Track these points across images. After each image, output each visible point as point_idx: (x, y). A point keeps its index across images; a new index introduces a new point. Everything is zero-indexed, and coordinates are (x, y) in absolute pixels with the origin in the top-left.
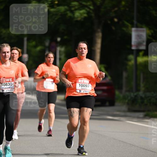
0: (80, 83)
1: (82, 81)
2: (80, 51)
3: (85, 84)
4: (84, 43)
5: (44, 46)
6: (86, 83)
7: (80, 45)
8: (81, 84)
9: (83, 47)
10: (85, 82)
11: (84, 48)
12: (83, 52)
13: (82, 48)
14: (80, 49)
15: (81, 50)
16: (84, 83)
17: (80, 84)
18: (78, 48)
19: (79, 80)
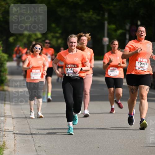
0: (139, 61)
1: (141, 60)
3: (144, 63)
6: (145, 61)
7: (140, 29)
8: (140, 62)
11: (143, 31)
12: (142, 34)
13: (141, 31)
14: (140, 32)
15: (140, 33)
16: (143, 62)
17: (139, 63)
18: (138, 31)
19: (139, 59)
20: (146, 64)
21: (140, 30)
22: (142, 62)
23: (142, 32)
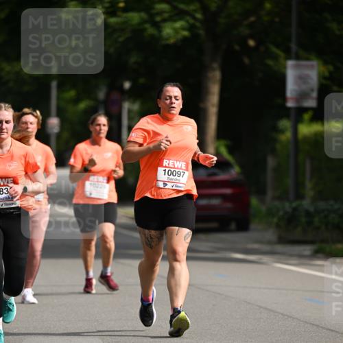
0: (166, 167)
1: (171, 164)
2: (166, 104)
3: (177, 170)
4: (174, 85)
5: (96, 99)
6: (179, 167)
7: (167, 91)
8: (167, 170)
9: (172, 94)
10: (176, 166)
11: (175, 97)
12: (173, 105)
13: (171, 97)
14: (167, 99)
15: (168, 102)
16: (174, 168)
17: (165, 170)
18: (162, 97)
19: (165, 161)
20: (182, 174)
21: (168, 94)
22: (172, 170)
23: (174, 100)
